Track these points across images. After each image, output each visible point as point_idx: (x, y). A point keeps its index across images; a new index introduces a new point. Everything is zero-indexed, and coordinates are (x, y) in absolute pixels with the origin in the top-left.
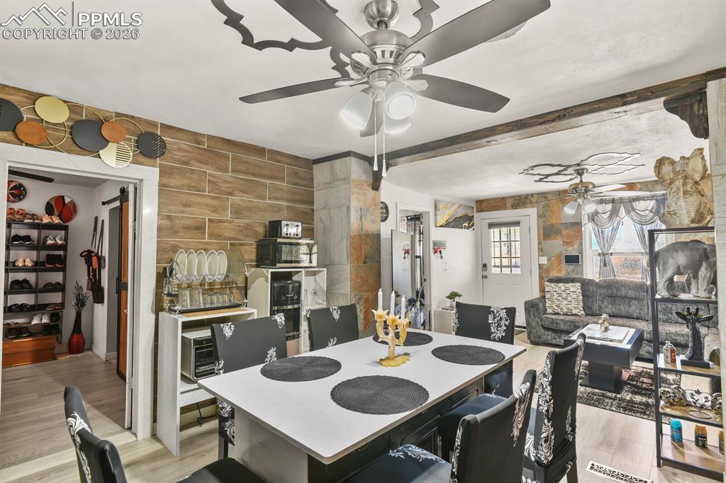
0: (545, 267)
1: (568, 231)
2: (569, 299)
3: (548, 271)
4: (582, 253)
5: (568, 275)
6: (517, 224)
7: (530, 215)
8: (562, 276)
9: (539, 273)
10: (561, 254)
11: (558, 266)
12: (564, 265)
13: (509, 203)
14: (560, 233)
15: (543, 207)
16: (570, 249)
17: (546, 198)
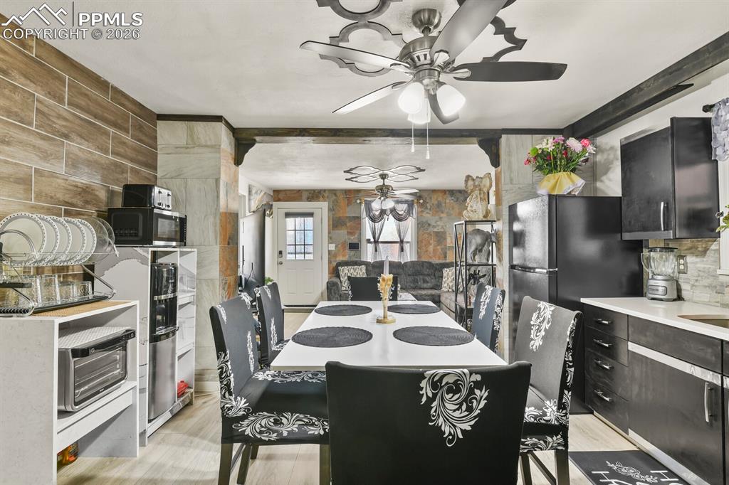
0: (333, 252)
1: (351, 223)
3: (335, 256)
4: (360, 241)
5: (350, 259)
6: (311, 215)
7: (322, 207)
8: (346, 259)
9: (329, 258)
10: (345, 242)
11: (343, 252)
12: (347, 251)
13: (305, 195)
14: (346, 224)
15: (333, 202)
16: (352, 238)
17: (335, 195)
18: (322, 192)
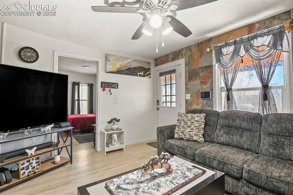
0: (189, 101)
1: (203, 73)
2: (192, 127)
3: (191, 104)
4: (212, 90)
5: (203, 108)
6: (174, 71)
7: (180, 64)
8: (200, 108)
9: (186, 106)
10: (199, 91)
11: (197, 100)
12: (200, 100)
13: (170, 58)
14: (199, 75)
15: (189, 57)
16: (205, 87)
17: (190, 50)
18: (181, 51)
